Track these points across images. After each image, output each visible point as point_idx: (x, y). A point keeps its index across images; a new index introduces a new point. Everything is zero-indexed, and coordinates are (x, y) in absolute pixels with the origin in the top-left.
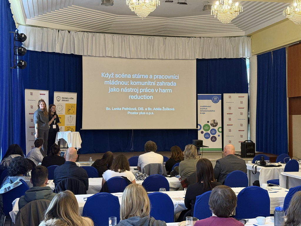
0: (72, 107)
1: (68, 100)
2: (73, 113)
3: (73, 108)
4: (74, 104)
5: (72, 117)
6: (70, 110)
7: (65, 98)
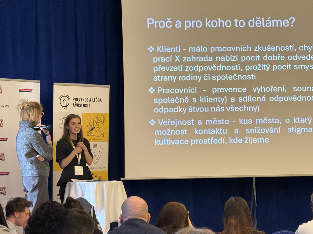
0: (97, 122)
1: (88, 106)
2: (101, 137)
3: (101, 125)
4: (104, 115)
5: (98, 147)
6: (92, 129)
7: (81, 99)
